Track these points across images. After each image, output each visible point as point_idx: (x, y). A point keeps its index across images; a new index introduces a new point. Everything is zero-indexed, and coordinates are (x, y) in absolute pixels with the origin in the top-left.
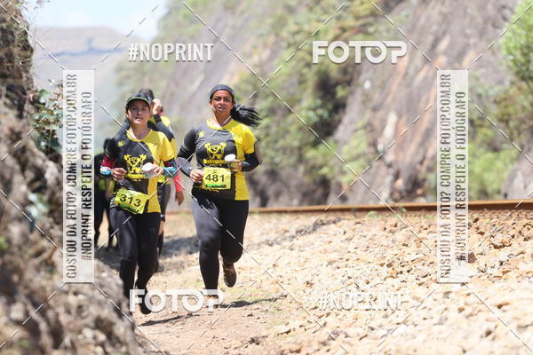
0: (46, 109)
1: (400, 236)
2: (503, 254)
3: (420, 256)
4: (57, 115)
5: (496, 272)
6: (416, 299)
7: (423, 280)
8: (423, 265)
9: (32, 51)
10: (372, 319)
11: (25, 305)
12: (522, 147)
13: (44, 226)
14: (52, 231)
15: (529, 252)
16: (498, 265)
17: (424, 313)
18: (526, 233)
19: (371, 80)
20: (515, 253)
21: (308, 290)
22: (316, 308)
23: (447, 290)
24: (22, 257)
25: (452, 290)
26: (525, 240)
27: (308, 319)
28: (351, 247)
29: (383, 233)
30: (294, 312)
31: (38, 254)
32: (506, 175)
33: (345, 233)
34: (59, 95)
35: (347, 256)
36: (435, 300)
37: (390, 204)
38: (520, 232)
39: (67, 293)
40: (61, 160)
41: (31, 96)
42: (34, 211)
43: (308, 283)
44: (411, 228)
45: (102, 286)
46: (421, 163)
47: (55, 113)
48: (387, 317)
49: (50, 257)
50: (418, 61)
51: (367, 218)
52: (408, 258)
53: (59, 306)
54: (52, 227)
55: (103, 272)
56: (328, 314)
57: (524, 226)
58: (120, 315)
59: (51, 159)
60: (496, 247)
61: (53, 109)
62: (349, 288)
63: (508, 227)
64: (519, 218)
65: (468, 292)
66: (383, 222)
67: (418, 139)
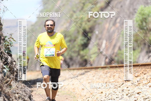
0: (7, 42)
1: (108, 75)
2: (138, 79)
3: (114, 80)
4: (10, 43)
5: (136, 84)
6: (114, 92)
7: (115, 87)
8: (116, 82)
9: (2, 25)
10: (102, 98)
11: (4, 97)
12: (142, 49)
13: (8, 74)
14: (10, 76)
15: (145, 78)
16: (137, 82)
17: (117, 96)
18: (144, 73)
19: (98, 31)
20: (141, 78)
21: (83, 91)
22: (85, 96)
23: (123, 89)
24: (2, 83)
25: (124, 89)
26: (144, 74)
27: (83, 99)
28: (94, 78)
29: (104, 74)
30: (79, 97)
31: (7, 82)
32: (137, 57)
33: (93, 74)
34: (11, 37)
35: (93, 81)
36: (119, 92)
37: (105, 66)
38: (143, 72)
39: (15, 93)
40: (12, 56)
41: (3, 38)
42: (5, 70)
43: (83, 89)
44: (111, 72)
45: (25, 91)
46: (113, 54)
47: (10, 42)
48: (106, 97)
49: (10, 83)
50: (111, 25)
51: (98, 70)
52: (111, 81)
53: (13, 97)
54: (10, 75)
55: (25, 87)
56: (89, 97)
57: (144, 71)
58: (30, 99)
59: (9, 56)
60: (136, 77)
61: (9, 41)
62: (95, 90)
63: (139, 71)
64: (142, 68)
65: (129, 90)
66: (103, 71)
67: (112, 47)
